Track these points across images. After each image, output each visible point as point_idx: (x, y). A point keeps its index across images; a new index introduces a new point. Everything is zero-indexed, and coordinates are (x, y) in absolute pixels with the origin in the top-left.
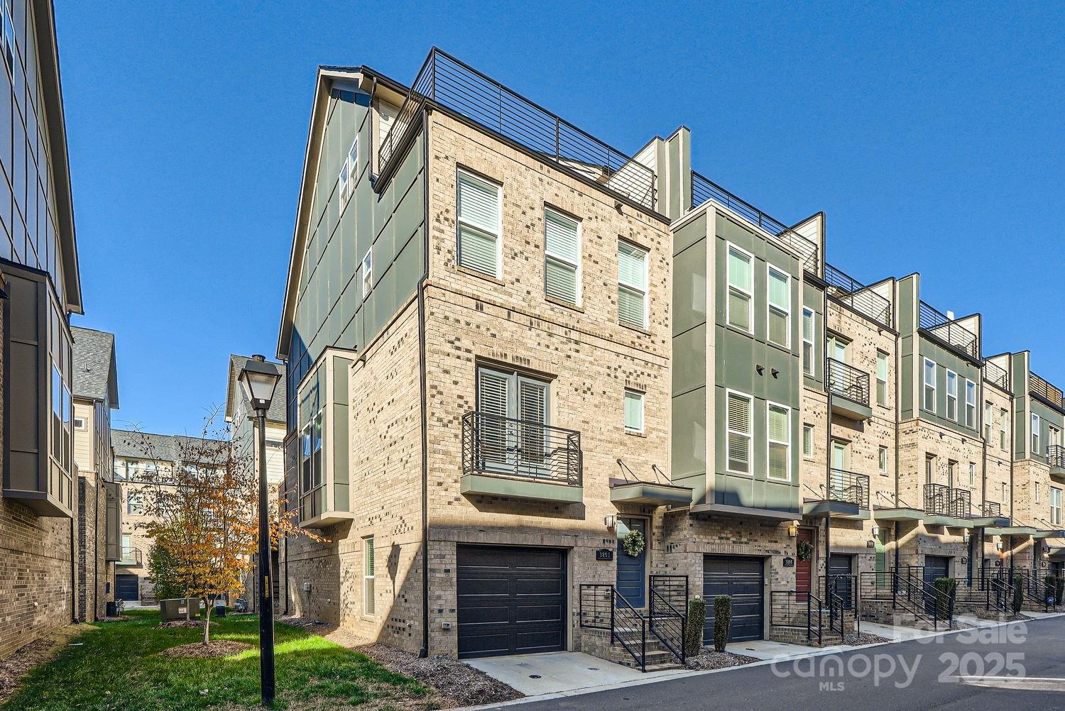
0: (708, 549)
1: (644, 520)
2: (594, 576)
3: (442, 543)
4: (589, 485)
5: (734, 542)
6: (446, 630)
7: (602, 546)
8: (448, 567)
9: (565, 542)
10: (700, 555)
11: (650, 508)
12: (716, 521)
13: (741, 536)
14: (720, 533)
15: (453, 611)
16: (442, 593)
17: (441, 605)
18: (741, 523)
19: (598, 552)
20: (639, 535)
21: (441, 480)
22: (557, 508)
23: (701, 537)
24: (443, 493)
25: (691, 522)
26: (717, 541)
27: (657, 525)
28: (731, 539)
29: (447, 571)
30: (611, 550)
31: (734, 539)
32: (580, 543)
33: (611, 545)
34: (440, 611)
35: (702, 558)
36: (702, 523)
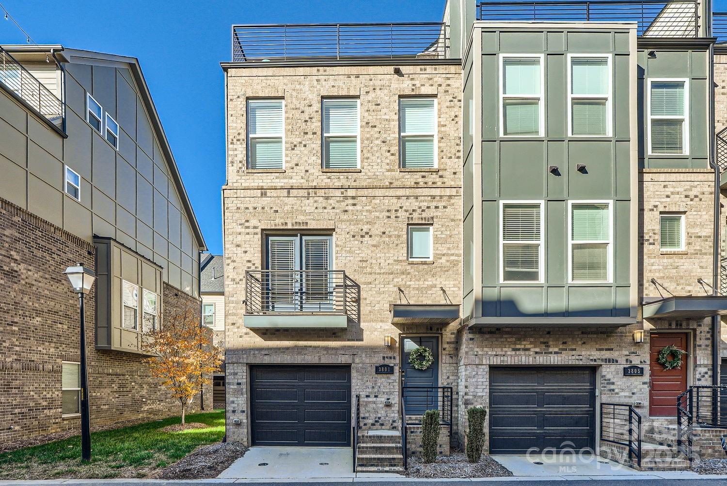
0: (497, 361)
1: (438, 337)
2: (373, 387)
3: (235, 365)
4: (368, 312)
5: (536, 353)
6: (238, 424)
7: (381, 362)
8: (240, 381)
9: (342, 359)
10: (484, 367)
11: (438, 326)
12: (508, 333)
13: (548, 346)
14: (515, 344)
15: (243, 412)
16: (236, 399)
17: (234, 408)
18: (549, 333)
19: (377, 368)
20: (425, 351)
21: (235, 322)
22: (334, 334)
23: (486, 349)
24: (236, 330)
25: (471, 336)
26: (509, 353)
27: (448, 340)
28: (532, 350)
29: (239, 384)
30: (392, 365)
31: (537, 350)
32: (357, 360)
33: (392, 361)
34: (234, 412)
35: (487, 369)
36: (487, 336)
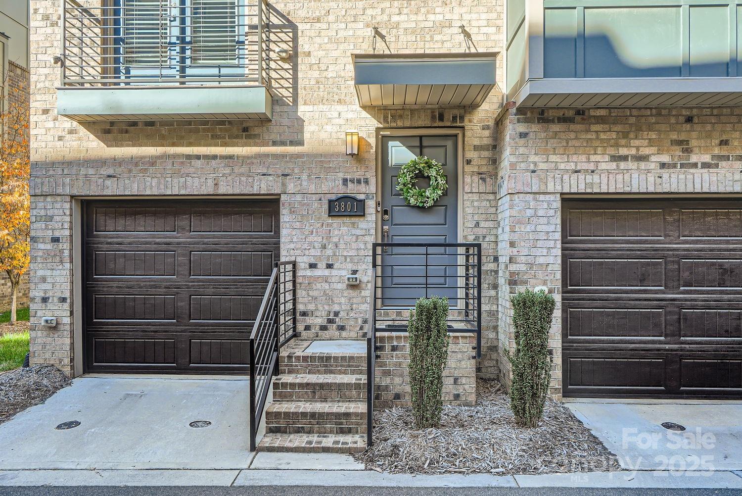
0: (577, 185)
1: (456, 136)
2: (324, 247)
3: (49, 199)
4: (313, 82)
5: (663, 165)
6: (53, 327)
7: (341, 190)
8: (57, 234)
9: (261, 186)
10: (552, 197)
11: (457, 112)
12: (601, 120)
13: (688, 151)
14: (617, 145)
15: (63, 300)
16: (49, 273)
17: (45, 291)
18: (689, 120)
19: (330, 202)
20: (430, 167)
21: (48, 107)
22: (245, 130)
23: (553, 158)
24: (50, 124)
25: (522, 128)
26: (603, 166)
27: (477, 142)
28: (653, 158)
29: (55, 240)
30: (362, 197)
31: (666, 158)
32: (291, 187)
33: (362, 188)
34: (45, 300)
35: (558, 204)
36: (556, 127)
